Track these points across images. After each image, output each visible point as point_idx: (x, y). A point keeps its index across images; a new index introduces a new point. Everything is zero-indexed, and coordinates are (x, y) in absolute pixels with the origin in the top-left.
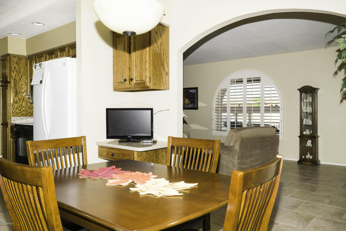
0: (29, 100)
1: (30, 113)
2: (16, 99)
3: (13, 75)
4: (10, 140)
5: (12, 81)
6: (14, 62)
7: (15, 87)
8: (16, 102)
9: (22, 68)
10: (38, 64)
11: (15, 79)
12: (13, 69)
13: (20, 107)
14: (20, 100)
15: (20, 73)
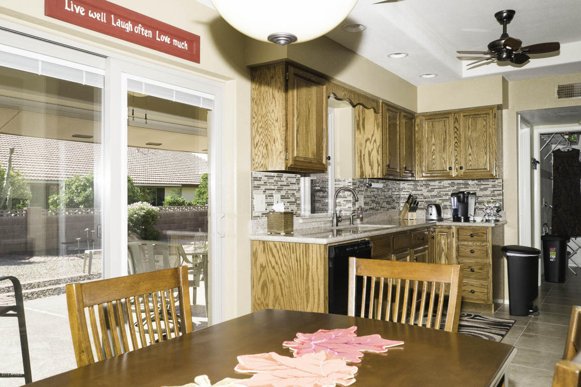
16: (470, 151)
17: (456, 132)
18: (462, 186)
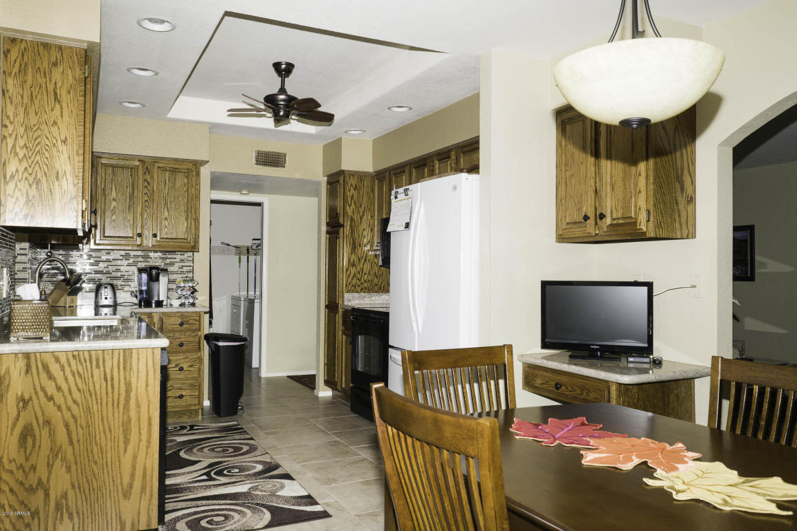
0: (376, 260)
1: (376, 285)
2: (353, 257)
3: (349, 210)
4: (341, 338)
5: (347, 224)
6: (351, 185)
7: (352, 234)
8: (353, 265)
9: (364, 197)
10: (401, 190)
11: (352, 220)
12: (349, 199)
13: (359, 273)
14: (359, 260)
15: (361, 206)
16: (166, 214)
17: (146, 187)
18: (140, 259)
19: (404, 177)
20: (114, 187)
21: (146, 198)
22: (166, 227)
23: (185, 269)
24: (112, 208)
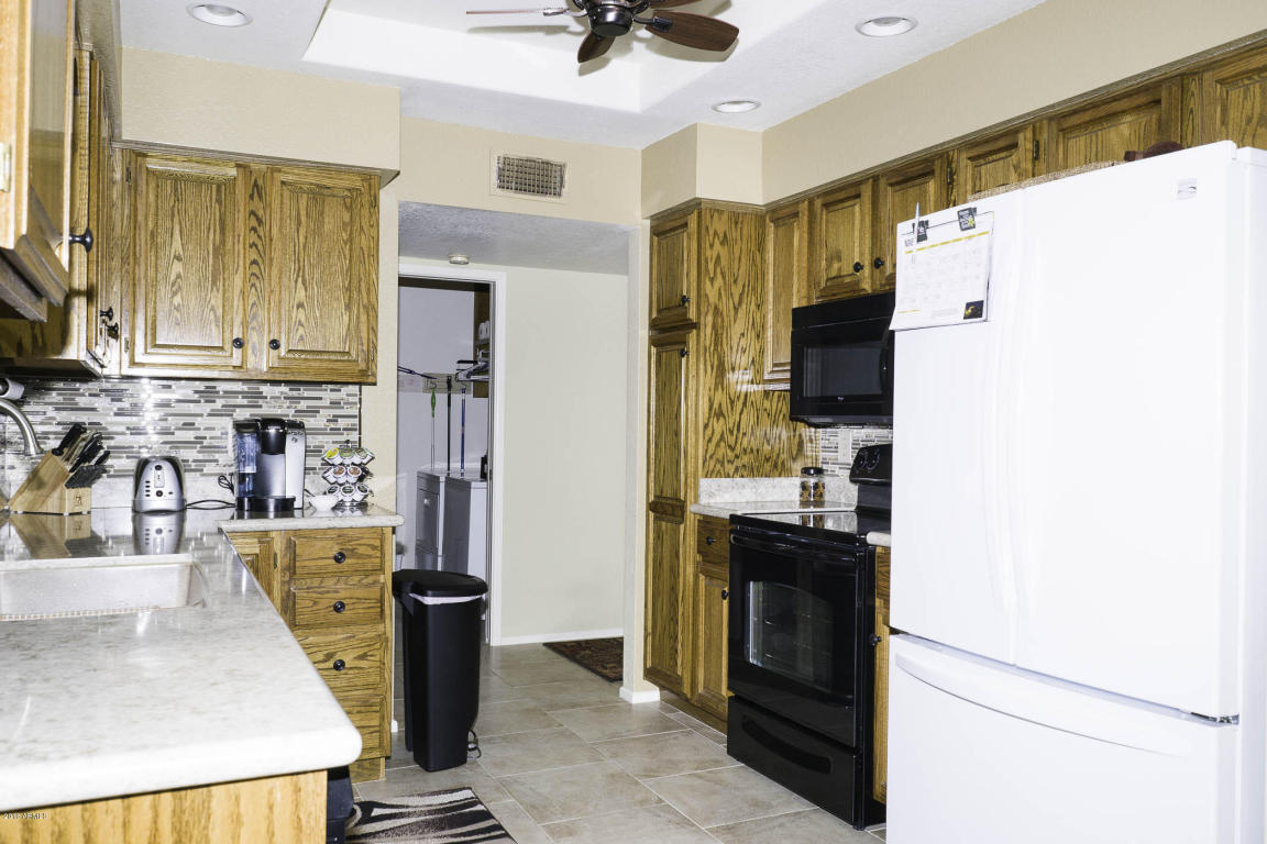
0: (767, 404)
1: (767, 460)
2: (719, 397)
3: (711, 291)
4: (693, 579)
5: (707, 321)
6: (716, 233)
7: (716, 345)
8: (720, 414)
9: (743, 260)
10: (943, 216)
11: (717, 312)
12: (711, 266)
13: (731, 432)
14: (732, 402)
15: (735, 281)
16: (301, 295)
17: (254, 229)
18: (240, 401)
19: (857, 208)
20: (177, 228)
21: (254, 255)
22: (300, 324)
23: (342, 423)
24: (173, 278)
